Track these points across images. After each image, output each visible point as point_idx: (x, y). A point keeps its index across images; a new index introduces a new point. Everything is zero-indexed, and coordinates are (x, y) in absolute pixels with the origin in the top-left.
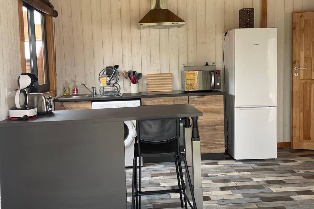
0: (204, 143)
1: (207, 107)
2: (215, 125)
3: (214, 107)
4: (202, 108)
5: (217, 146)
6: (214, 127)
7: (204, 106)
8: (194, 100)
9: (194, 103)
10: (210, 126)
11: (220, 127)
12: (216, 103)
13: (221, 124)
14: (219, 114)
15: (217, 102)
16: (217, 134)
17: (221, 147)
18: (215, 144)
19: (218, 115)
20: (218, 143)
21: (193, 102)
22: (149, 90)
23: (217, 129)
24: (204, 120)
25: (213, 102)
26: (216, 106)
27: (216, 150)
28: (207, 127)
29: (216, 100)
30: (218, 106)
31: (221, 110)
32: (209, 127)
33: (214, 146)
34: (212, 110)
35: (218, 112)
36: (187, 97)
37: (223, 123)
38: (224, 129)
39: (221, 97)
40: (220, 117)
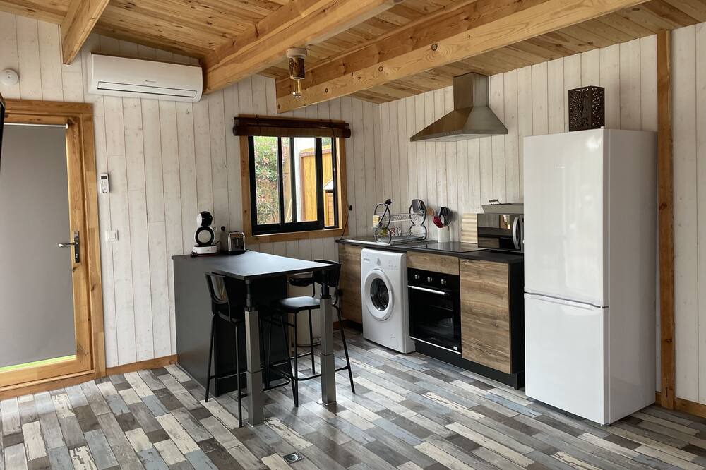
0: (479, 344)
1: (483, 281)
2: (495, 318)
3: (494, 283)
4: (476, 281)
5: (498, 357)
6: (494, 321)
7: (480, 278)
8: (466, 266)
9: (467, 271)
10: (487, 317)
11: (503, 323)
12: (498, 277)
13: (505, 317)
14: (502, 298)
15: (497, 275)
16: (499, 335)
17: (504, 361)
18: (495, 353)
19: (499, 299)
20: (501, 352)
21: (466, 269)
22: (463, 239)
23: (497, 327)
24: (479, 304)
25: (493, 274)
26: (496, 282)
27: (496, 363)
28: (484, 319)
29: (497, 271)
30: (499, 282)
31: (504, 292)
32: (486, 319)
33: (494, 356)
34: (491, 288)
35: (499, 295)
36: (456, 258)
37: (508, 318)
38: (508, 329)
39: (504, 267)
40: (503, 305)
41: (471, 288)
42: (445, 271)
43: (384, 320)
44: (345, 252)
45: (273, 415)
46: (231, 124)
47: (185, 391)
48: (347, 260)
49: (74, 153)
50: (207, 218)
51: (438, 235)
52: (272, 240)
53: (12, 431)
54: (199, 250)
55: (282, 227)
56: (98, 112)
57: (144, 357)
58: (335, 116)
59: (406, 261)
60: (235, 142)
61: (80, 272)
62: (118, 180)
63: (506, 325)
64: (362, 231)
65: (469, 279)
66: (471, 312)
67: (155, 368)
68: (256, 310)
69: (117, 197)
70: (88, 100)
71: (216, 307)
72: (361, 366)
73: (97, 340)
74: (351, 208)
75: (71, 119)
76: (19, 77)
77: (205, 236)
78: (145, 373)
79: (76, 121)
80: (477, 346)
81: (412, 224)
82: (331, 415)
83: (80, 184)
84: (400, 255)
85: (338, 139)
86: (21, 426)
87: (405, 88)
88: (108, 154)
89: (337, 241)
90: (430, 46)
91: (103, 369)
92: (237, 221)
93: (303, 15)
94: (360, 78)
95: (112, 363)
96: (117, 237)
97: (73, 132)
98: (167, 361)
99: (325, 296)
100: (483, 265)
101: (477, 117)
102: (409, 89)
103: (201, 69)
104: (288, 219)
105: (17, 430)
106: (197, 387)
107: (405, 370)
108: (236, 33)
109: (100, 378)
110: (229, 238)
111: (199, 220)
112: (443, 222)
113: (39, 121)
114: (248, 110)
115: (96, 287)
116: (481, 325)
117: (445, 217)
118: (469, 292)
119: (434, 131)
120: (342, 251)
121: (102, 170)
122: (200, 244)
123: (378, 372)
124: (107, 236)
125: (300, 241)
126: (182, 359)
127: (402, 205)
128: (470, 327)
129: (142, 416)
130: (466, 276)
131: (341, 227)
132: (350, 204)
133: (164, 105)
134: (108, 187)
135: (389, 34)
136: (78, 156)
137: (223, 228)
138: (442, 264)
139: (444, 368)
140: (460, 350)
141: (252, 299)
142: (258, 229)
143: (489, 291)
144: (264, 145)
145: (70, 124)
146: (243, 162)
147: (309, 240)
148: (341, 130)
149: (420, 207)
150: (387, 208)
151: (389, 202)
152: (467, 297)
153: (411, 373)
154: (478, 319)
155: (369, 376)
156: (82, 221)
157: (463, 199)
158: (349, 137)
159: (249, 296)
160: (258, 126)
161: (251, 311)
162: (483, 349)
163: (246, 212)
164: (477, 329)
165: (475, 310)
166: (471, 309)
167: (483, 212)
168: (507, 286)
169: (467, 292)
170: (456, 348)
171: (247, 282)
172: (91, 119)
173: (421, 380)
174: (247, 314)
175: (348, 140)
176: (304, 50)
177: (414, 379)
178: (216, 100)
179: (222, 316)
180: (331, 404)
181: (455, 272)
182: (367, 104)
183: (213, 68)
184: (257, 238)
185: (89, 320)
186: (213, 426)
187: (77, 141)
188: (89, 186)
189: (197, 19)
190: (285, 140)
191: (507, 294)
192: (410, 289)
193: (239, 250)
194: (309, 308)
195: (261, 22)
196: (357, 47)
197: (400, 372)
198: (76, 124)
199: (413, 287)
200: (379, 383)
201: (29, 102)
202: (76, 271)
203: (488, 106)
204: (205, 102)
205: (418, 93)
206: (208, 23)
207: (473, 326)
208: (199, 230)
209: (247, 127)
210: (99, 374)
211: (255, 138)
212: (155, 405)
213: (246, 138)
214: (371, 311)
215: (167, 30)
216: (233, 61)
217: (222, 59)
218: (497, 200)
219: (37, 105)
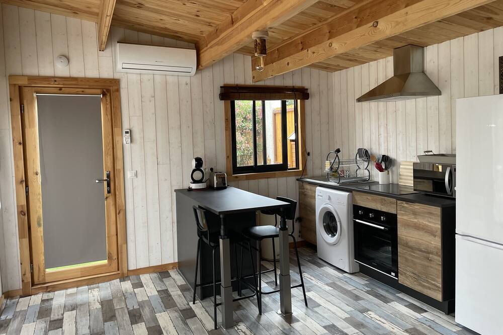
0: (414, 273)
1: (418, 221)
2: (429, 253)
3: (427, 223)
4: (412, 220)
5: (431, 286)
6: (428, 255)
7: (416, 218)
8: (403, 207)
9: (404, 211)
10: (421, 251)
11: (436, 257)
12: (430, 218)
13: (437, 253)
14: (435, 236)
15: (431, 216)
16: (432, 267)
17: (436, 290)
18: (428, 282)
19: (433, 237)
20: (433, 282)
21: (402, 209)
22: (400, 182)
23: (430, 260)
24: (414, 239)
25: (427, 215)
26: (430, 222)
27: (429, 291)
28: (418, 252)
29: (431, 213)
30: (433, 223)
31: (437, 232)
32: (420, 253)
33: (427, 285)
34: (425, 227)
35: (433, 234)
36: (394, 200)
37: (440, 253)
38: (441, 263)
39: (437, 211)
40: (436, 243)
41: (408, 225)
42: (384, 209)
43: (334, 245)
44: (304, 189)
45: (241, 321)
46: (218, 91)
47: (180, 293)
48: (305, 195)
49: (107, 115)
50: (199, 162)
51: (379, 177)
52: (248, 178)
53: (56, 318)
54: (194, 186)
55: (255, 169)
56: (123, 85)
57: (155, 263)
58: (297, 83)
59: (352, 199)
60: (221, 105)
61: (111, 201)
62: (136, 135)
63: (438, 259)
64: (318, 172)
65: (405, 218)
66: (407, 245)
67: (162, 272)
68: (227, 238)
69: (136, 146)
70: (117, 76)
71: (201, 233)
72: (314, 281)
73: (121, 250)
74: (309, 154)
75: (105, 90)
76: (69, 62)
77: (198, 175)
78: (155, 275)
79: (108, 92)
80: (412, 275)
81: (357, 168)
82: (286, 325)
83: (111, 137)
84: (346, 194)
85: (299, 101)
86: (64, 313)
87: (352, 59)
88: (130, 116)
89: (297, 180)
90: (371, 24)
91: (125, 271)
92: (222, 164)
93: (265, 4)
94: (314, 53)
95: (132, 267)
96: (136, 175)
97: (106, 100)
98: (171, 267)
99: (284, 228)
100: (417, 207)
101: (414, 81)
102: (356, 60)
103: (195, 51)
104: (260, 163)
105: (60, 317)
106: (189, 290)
107: (350, 288)
108: (218, 23)
109: (123, 278)
110: (215, 177)
111: (194, 163)
112: (384, 167)
113: (83, 93)
114: (231, 81)
115: (121, 211)
116: (416, 258)
117: (386, 163)
118: (405, 228)
119: (376, 94)
120: (301, 187)
121: (126, 127)
122: (195, 182)
123: (328, 288)
124: (129, 175)
125: (269, 179)
126: (181, 266)
127: (349, 153)
128: (406, 258)
129: (146, 313)
130: (403, 215)
131: (301, 169)
132: (308, 151)
133: (170, 79)
134: (130, 140)
135: (338, 16)
136: (109, 117)
137: (212, 169)
138: (382, 203)
139: (382, 289)
140: (397, 276)
141: (225, 230)
142: (237, 170)
143: (423, 229)
144: (243, 106)
145: (104, 94)
146: (227, 120)
147: (276, 179)
148: (302, 94)
149: (365, 154)
150: (337, 155)
151: (338, 151)
152: (403, 233)
153: (355, 292)
154: (414, 253)
155: (320, 292)
156: (112, 164)
157: (401, 148)
158: (308, 99)
159: (222, 227)
160: (237, 92)
161: (224, 239)
162: (417, 277)
163: (228, 157)
164: (412, 260)
165: (410, 244)
166: (407, 244)
167: (418, 161)
168: (440, 227)
169: (403, 228)
170: (393, 274)
171: (221, 216)
172: (118, 90)
173: (363, 299)
174: (221, 241)
175: (307, 102)
176: (265, 32)
177: (357, 298)
178: (207, 74)
179: (205, 239)
180: (287, 315)
181: (393, 211)
182: (323, 73)
183: (203, 50)
184: (237, 177)
185: (117, 235)
186: (195, 326)
187: (109, 106)
188: (117, 138)
189: (188, 13)
190: (259, 103)
191: (439, 233)
192: (355, 222)
193: (222, 187)
194: (273, 237)
195: (235, 13)
196: (311, 28)
197: (345, 290)
198: (108, 94)
199: (357, 220)
200: (328, 299)
201: (75, 79)
202: (108, 199)
203: (423, 72)
204: (199, 76)
205: (364, 63)
206: (197, 16)
207: (409, 258)
208: (194, 171)
209: (230, 94)
210: (123, 274)
211: (236, 102)
212: (157, 303)
213: (229, 102)
214: (323, 237)
215: (169, 23)
216: (217, 44)
217: (209, 43)
218: (431, 151)
219: (81, 81)
